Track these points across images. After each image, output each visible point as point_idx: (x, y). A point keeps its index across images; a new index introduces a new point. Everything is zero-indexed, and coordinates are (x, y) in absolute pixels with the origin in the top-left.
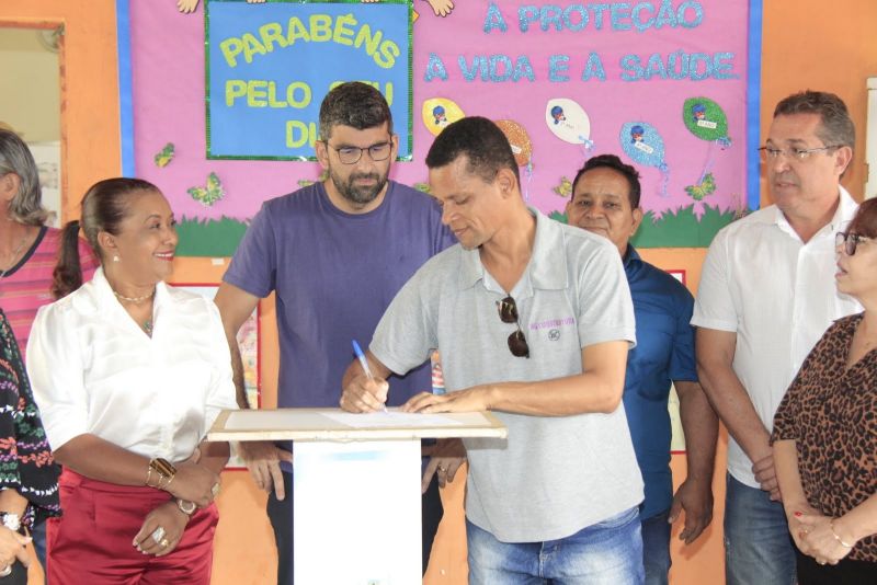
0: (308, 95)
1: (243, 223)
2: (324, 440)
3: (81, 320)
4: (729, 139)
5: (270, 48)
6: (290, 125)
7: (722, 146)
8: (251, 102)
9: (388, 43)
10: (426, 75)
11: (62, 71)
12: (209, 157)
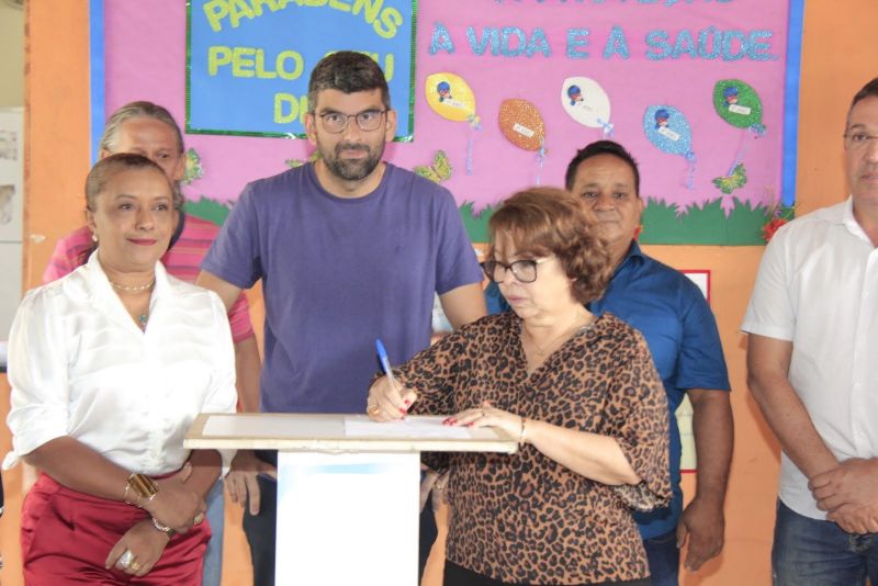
0: (299, 66)
1: (224, 206)
2: (314, 451)
3: (71, 307)
4: (764, 127)
5: (259, 12)
6: (279, 98)
7: (756, 134)
8: (237, 72)
9: (390, 11)
10: (430, 48)
11: (27, 30)
12: (189, 130)
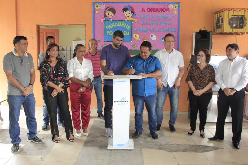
8: (110, 34)
9: (129, 26)
10: (134, 30)
11: (86, 30)
12: (104, 41)
